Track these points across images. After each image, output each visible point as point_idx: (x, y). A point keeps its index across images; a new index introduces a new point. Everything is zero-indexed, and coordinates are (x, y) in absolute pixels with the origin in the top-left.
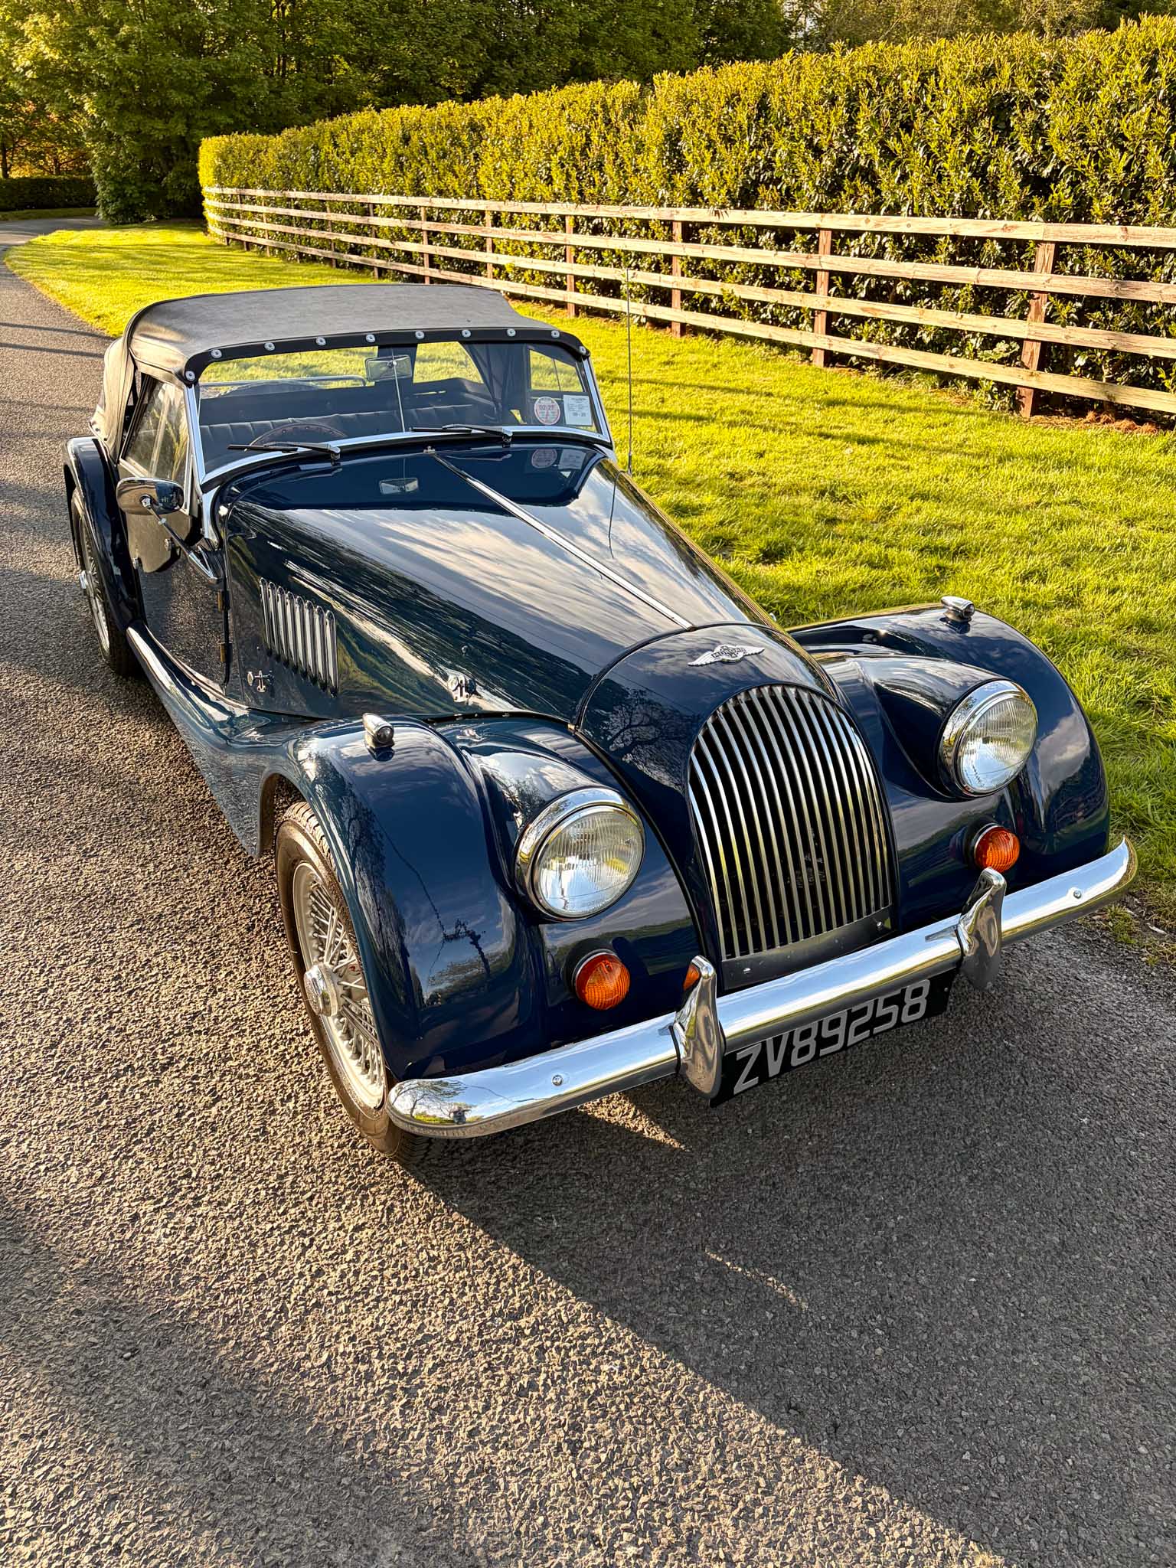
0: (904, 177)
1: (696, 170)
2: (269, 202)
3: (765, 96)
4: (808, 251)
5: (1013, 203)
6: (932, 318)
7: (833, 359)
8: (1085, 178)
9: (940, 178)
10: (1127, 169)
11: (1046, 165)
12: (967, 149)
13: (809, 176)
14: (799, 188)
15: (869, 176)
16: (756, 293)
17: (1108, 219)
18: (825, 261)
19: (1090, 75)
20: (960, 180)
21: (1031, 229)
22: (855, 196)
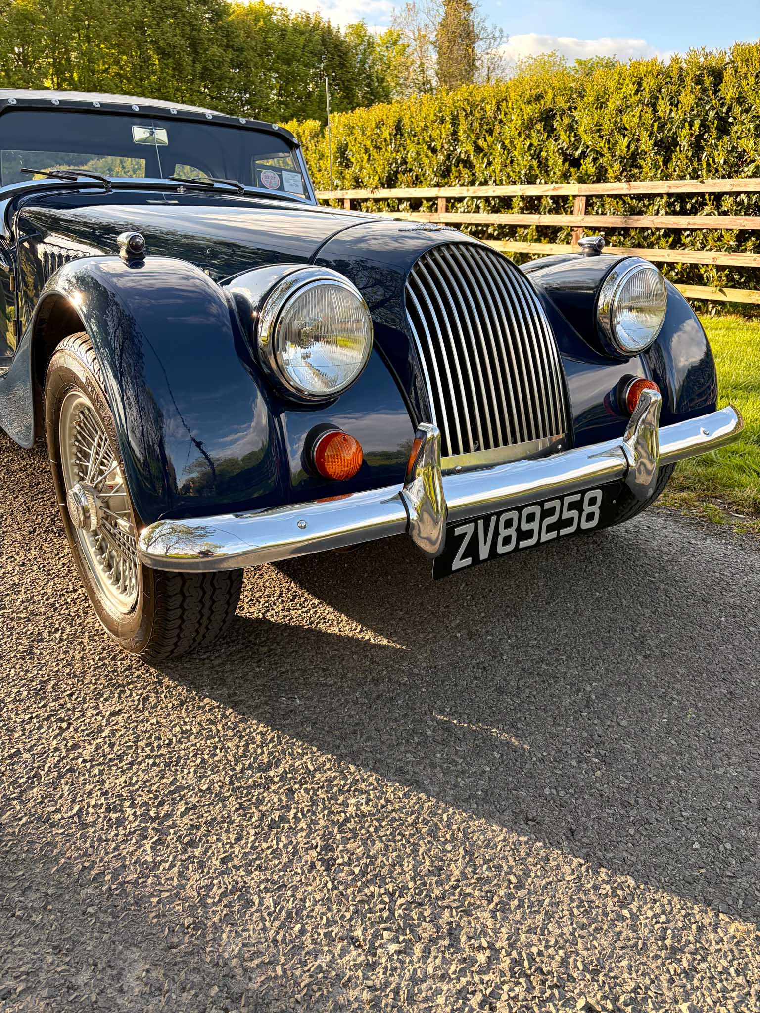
0: (489, 164)
1: (358, 167)
3: (400, 121)
4: (431, 211)
5: (559, 173)
6: (512, 247)
8: (602, 155)
9: (512, 161)
10: (628, 147)
11: (577, 149)
12: (528, 143)
13: (430, 165)
14: (424, 175)
15: (468, 164)
17: (617, 179)
18: (442, 217)
19: (602, 94)
20: (524, 162)
21: (570, 189)
22: (459, 177)
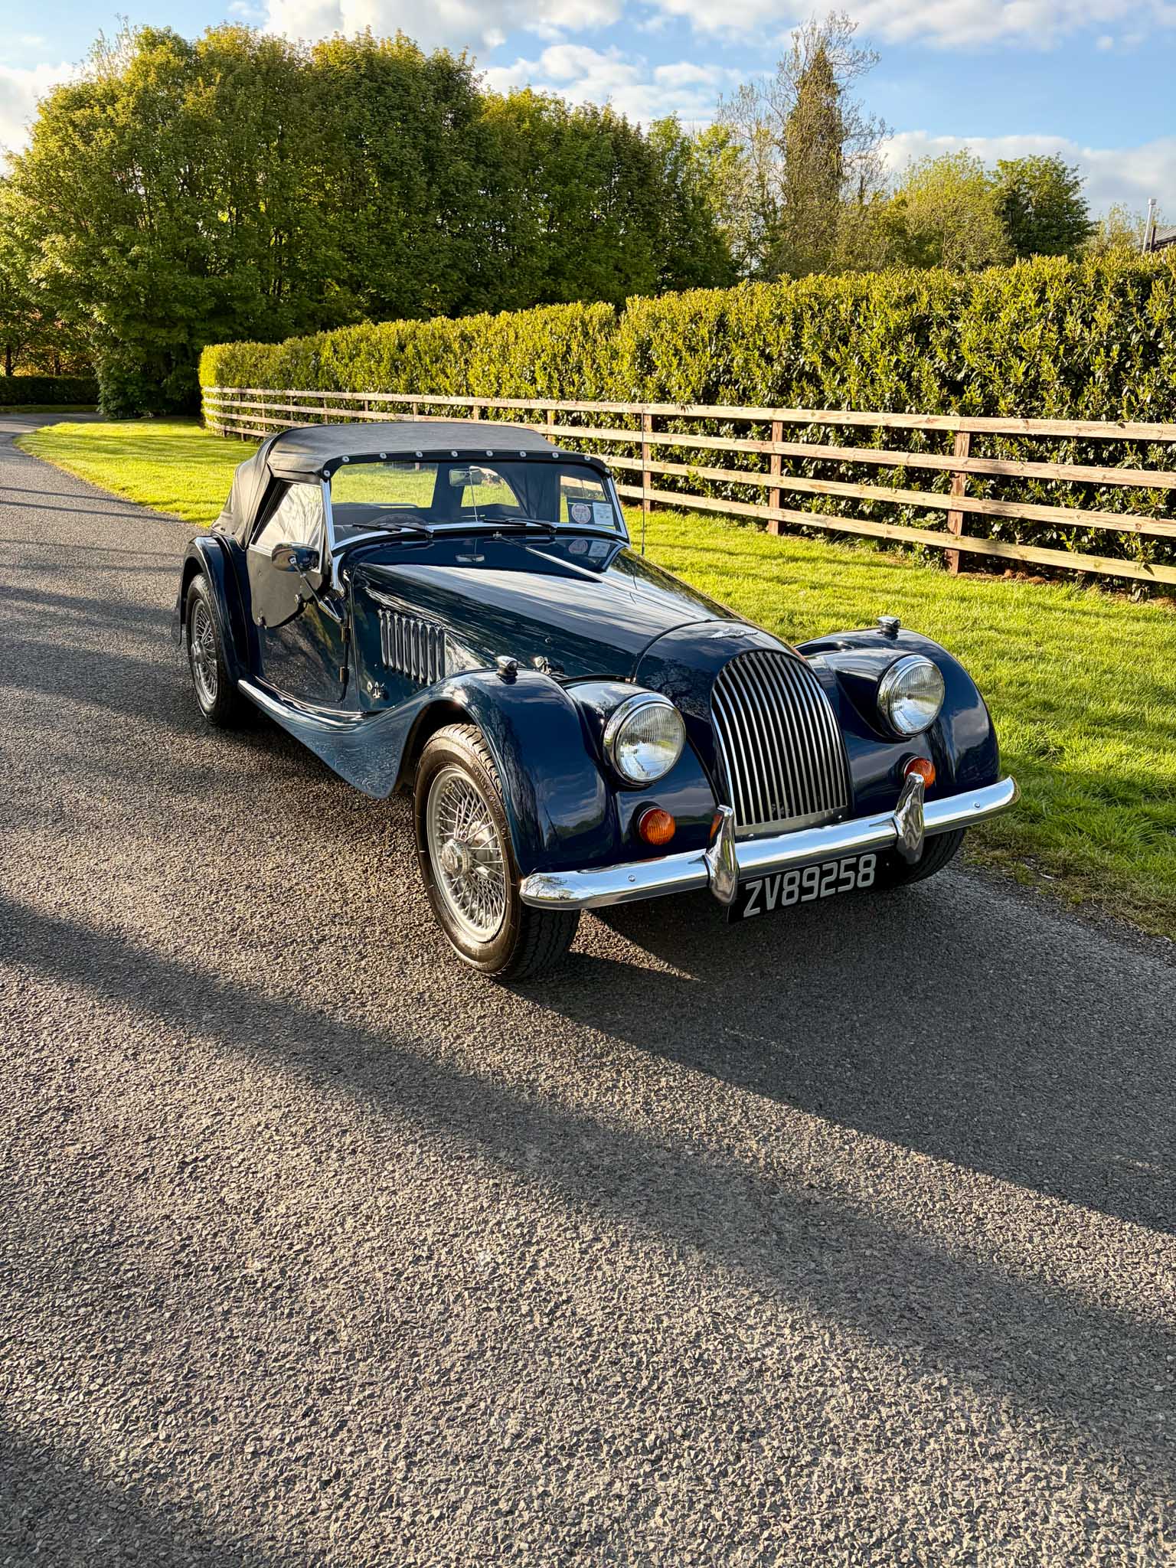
0: (843, 380)
1: (664, 373)
2: (268, 399)
3: (723, 315)
4: (763, 439)
5: (934, 401)
6: (871, 493)
7: (785, 528)
8: (992, 382)
9: (872, 381)
10: (1026, 374)
11: (959, 371)
12: (894, 359)
13: (763, 379)
14: (754, 388)
15: (813, 378)
16: (718, 474)
17: (1011, 413)
18: (778, 447)
19: (992, 301)
20: (889, 383)
21: (949, 422)
22: (802, 395)
